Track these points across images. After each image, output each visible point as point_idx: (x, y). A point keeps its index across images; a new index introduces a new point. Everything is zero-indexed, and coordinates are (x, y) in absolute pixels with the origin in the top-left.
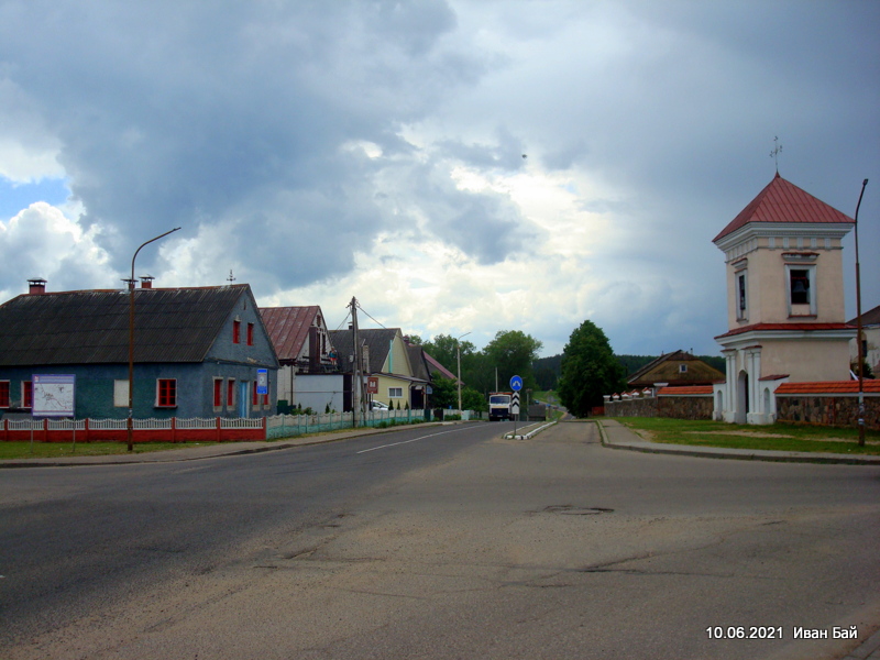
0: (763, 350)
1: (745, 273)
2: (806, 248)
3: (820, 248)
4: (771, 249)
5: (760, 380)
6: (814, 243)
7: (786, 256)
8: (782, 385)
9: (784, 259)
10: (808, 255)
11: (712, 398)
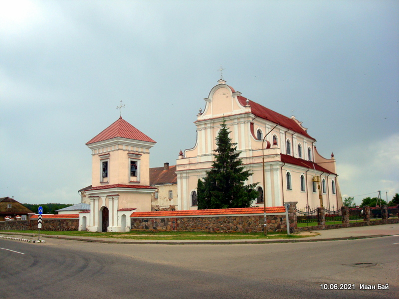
0: (119, 197)
1: (108, 160)
2: (137, 152)
3: (142, 152)
4: (124, 150)
5: (118, 211)
6: (140, 150)
7: (130, 154)
8: (133, 213)
9: (129, 156)
10: (138, 155)
11: (79, 220)
